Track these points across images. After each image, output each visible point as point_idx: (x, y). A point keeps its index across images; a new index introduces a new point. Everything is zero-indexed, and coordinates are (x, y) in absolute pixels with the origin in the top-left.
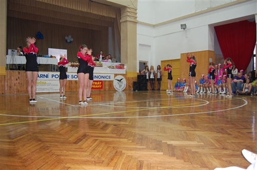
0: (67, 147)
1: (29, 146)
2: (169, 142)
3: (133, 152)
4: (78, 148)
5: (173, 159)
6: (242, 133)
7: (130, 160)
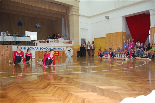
0: (38, 91)
1: (15, 91)
2: (100, 87)
3: (79, 93)
4: (45, 92)
5: (103, 97)
6: (144, 81)
7: (77, 98)
